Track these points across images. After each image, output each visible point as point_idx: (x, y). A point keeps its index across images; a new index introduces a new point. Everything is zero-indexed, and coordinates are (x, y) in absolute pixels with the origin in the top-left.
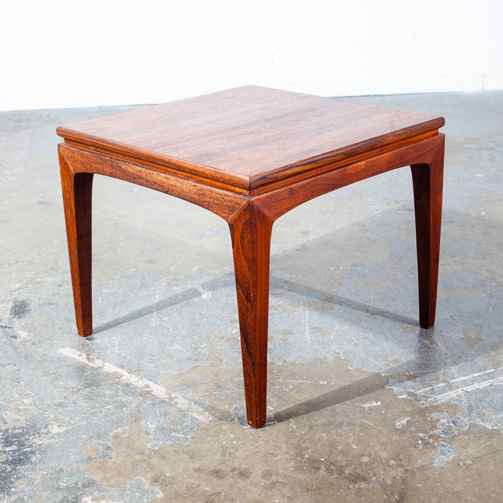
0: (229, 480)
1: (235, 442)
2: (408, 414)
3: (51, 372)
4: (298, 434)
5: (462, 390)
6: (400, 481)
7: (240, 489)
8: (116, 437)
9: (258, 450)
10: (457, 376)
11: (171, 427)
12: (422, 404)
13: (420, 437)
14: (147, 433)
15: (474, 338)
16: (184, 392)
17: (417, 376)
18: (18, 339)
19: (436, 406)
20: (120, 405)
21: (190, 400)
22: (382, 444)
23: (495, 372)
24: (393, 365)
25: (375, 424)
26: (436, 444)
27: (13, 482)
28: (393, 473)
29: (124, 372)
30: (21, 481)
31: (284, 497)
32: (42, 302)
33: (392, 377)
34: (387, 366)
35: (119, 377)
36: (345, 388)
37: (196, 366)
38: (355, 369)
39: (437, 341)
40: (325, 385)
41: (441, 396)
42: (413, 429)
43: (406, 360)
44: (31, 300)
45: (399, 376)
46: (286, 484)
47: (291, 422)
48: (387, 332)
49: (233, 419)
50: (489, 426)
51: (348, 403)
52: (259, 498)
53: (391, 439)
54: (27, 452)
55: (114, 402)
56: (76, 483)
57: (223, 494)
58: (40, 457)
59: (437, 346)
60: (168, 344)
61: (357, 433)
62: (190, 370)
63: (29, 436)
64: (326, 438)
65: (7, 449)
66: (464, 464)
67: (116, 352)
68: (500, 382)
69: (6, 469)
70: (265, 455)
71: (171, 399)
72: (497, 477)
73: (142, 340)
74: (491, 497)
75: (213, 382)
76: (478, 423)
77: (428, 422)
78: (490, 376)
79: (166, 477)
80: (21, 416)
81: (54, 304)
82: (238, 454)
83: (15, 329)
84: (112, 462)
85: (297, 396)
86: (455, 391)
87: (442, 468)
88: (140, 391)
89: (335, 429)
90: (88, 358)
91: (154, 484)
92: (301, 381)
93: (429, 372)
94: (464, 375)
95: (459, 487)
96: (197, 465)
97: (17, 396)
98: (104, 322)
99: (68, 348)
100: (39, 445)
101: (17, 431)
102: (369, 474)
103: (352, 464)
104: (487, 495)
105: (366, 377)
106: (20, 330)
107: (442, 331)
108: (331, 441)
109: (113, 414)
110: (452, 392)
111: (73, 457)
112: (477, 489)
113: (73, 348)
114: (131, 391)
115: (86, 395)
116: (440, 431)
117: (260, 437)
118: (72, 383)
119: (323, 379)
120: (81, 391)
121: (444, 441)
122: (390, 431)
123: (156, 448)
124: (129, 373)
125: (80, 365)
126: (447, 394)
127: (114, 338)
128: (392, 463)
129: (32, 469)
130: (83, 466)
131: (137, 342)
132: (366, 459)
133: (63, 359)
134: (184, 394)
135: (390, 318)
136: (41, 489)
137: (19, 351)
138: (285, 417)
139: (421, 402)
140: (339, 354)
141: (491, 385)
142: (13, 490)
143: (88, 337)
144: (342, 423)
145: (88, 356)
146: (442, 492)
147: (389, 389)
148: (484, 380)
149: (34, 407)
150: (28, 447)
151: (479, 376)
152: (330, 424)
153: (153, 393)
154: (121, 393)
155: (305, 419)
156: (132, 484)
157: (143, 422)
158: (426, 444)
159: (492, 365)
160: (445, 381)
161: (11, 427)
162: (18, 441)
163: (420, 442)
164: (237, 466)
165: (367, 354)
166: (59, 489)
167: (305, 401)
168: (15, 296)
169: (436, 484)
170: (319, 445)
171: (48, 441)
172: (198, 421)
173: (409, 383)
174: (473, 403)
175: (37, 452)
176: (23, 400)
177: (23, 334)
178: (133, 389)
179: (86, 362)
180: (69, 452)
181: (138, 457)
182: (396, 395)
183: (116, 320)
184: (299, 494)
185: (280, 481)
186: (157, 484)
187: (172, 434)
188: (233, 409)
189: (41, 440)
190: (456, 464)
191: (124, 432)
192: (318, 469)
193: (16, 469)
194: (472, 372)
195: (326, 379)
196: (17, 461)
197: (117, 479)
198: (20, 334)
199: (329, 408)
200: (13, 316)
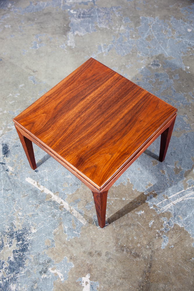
0: (95, 258)
1: (95, 236)
2: (154, 218)
3: (26, 194)
4: (116, 231)
5: (173, 203)
6: (150, 257)
7: (99, 262)
8: (55, 234)
9: (103, 240)
10: (171, 194)
11: (73, 228)
12: (158, 212)
13: (157, 232)
14: (65, 232)
15: (179, 168)
16: (75, 206)
17: (157, 195)
18: (9, 172)
19: (163, 213)
20: (54, 215)
21: (78, 211)
22: (144, 236)
23: (184, 191)
24: (149, 187)
25: (142, 225)
26: (162, 236)
27: (24, 261)
28: (148, 252)
29: (52, 194)
30: (27, 260)
31: (113, 266)
32: (13, 144)
33: (148, 195)
34: (147, 188)
35: (51, 197)
36: (131, 203)
37: (78, 189)
38: (135, 190)
39: (165, 170)
40: (125, 201)
41: (165, 207)
42: (155, 227)
43: (153, 183)
44: (9, 143)
45: (150, 194)
46: (113, 259)
47: (113, 224)
48: (146, 165)
49: (93, 223)
50: (180, 225)
51: (133, 211)
52: (105, 267)
53: (147, 233)
54: (26, 244)
55: (51, 213)
56: (45, 261)
57: (93, 265)
58: (31, 247)
59: (165, 174)
60: (66, 174)
61: (136, 230)
62: (76, 191)
63: (25, 235)
64: (125, 233)
65: (19, 243)
66: (171, 247)
67: (47, 180)
68: (186, 198)
69: (21, 254)
70: (106, 244)
71: (71, 211)
72: (182, 255)
73: (56, 172)
74: (179, 265)
75: (85, 199)
76: (177, 224)
77: (160, 223)
78: (183, 194)
79: (74, 256)
80: (20, 223)
81: (19, 146)
82: (97, 243)
83: (7, 165)
84: (56, 249)
85: (115, 208)
86: (170, 204)
87: (164, 249)
88: (59, 206)
89: (129, 228)
90: (38, 185)
91: (71, 260)
92: (116, 198)
93: (161, 192)
94: (174, 194)
95: (169, 260)
96: (84, 249)
97: (16, 211)
98: (40, 159)
99: (29, 178)
100: (29, 240)
101: (20, 232)
102: (140, 253)
103: (135, 248)
104: (178, 264)
105: (139, 195)
106: (8, 165)
107: (167, 164)
108: (128, 234)
109: (52, 221)
110: (169, 205)
111: (42, 246)
112: (174, 261)
113: (31, 178)
114: (56, 206)
115: (41, 209)
116: (164, 228)
117: (103, 233)
118: (34, 202)
119: (124, 196)
120: (38, 206)
121: (165, 234)
122: (147, 229)
123: (69, 240)
124: (54, 194)
125: (36, 189)
126: (167, 206)
127: (45, 171)
128: (148, 247)
129: (29, 254)
130: (46, 251)
131: (54, 173)
132: (139, 245)
133: (29, 185)
134: (75, 208)
135: (148, 154)
136: (34, 264)
137: (11, 180)
138: (111, 221)
139: (158, 211)
140: (129, 180)
141: (183, 200)
142: (25, 265)
143: (35, 170)
144: (131, 224)
145: (37, 183)
146: (163, 262)
147: (147, 203)
148: (181, 197)
149: (23, 217)
150: (26, 242)
151: (179, 194)
152: (127, 225)
153: (64, 207)
154: (53, 207)
155: (118, 222)
156: (64, 260)
157: (63, 225)
158: (159, 236)
159: (184, 187)
160: (167, 198)
161: (18, 230)
162: (21, 238)
163: (157, 235)
164: (97, 249)
165: (139, 180)
166: (40, 264)
167: (118, 211)
168: (2, 140)
169: (162, 258)
170: (123, 237)
171: (32, 238)
172: (82, 224)
173: (154, 199)
174: (176, 211)
175: (29, 244)
176: (19, 213)
177: (10, 168)
178: (57, 205)
179: (37, 186)
180: (40, 244)
181: (63, 246)
182: (149, 206)
183: (44, 157)
184: (118, 264)
185: (111, 257)
186: (72, 260)
187: (74, 232)
188: (93, 216)
189: (29, 237)
190: (168, 248)
191: (57, 231)
192: (123, 250)
193: (24, 254)
194: (177, 192)
195: (125, 196)
196: (23, 250)
197: (58, 258)
198: (9, 168)
199: (126, 215)
200: (4, 155)
